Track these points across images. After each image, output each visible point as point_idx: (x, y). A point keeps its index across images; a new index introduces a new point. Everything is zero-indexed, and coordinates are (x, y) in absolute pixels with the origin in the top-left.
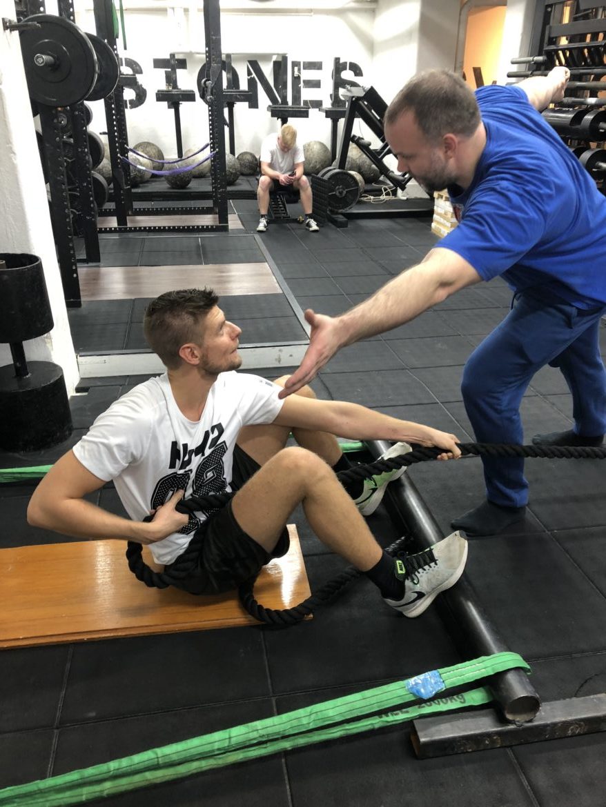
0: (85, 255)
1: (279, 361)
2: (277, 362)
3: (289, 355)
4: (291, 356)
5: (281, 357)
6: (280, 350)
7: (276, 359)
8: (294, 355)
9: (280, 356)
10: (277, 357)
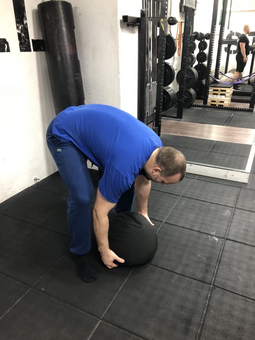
0: (176, 115)
1: (226, 177)
3: (232, 175)
6: (227, 172)
9: (226, 174)
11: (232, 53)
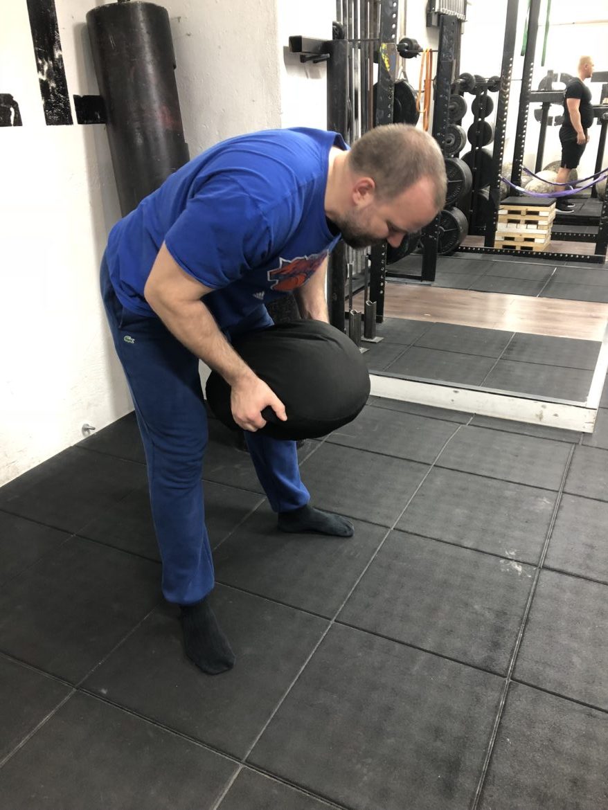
0: (421, 272)
1: (541, 418)
2: (538, 419)
3: (554, 413)
4: (556, 415)
5: (544, 414)
6: (544, 407)
7: (537, 415)
8: (559, 414)
9: (542, 412)
10: (538, 413)
11: (554, 122)
